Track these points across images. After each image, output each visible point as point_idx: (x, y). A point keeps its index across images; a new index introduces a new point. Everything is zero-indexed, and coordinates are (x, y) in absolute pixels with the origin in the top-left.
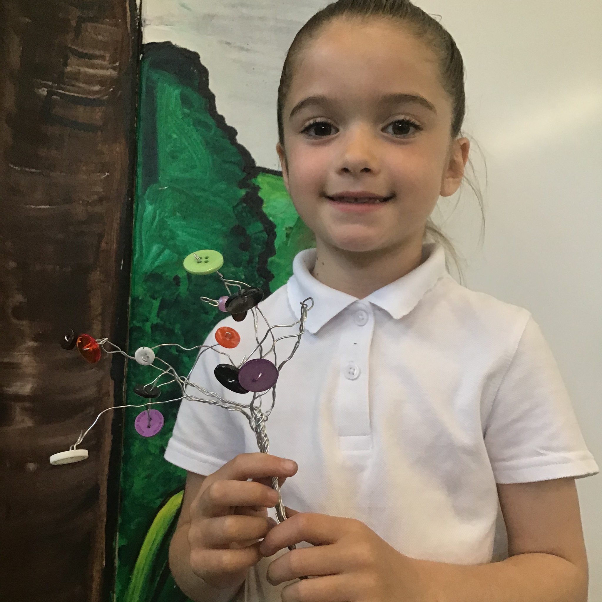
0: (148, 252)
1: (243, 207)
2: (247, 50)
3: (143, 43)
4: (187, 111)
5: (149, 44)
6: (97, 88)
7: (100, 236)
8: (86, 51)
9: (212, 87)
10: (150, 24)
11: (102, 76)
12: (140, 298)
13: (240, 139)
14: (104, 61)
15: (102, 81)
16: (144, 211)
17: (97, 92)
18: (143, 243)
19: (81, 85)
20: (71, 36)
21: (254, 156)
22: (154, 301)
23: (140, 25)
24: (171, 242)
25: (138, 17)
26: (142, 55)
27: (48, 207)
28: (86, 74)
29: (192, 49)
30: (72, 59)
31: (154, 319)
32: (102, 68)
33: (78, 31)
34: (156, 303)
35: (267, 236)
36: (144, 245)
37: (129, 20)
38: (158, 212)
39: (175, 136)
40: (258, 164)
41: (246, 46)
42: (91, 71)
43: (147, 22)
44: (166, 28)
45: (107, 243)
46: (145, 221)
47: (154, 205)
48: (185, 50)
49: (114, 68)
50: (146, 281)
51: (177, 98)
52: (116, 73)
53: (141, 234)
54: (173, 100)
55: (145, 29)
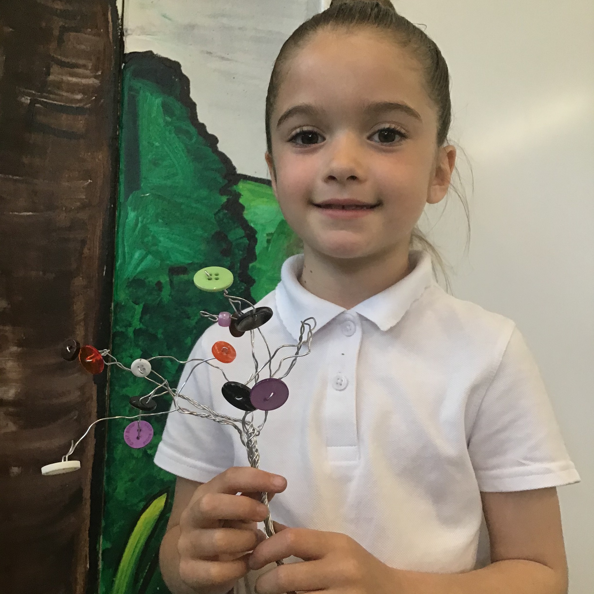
0: (131, 257)
1: (225, 214)
2: (227, 59)
3: (125, 53)
4: (168, 119)
5: (131, 53)
6: (79, 97)
7: (83, 242)
8: (67, 60)
9: (193, 95)
10: (132, 34)
11: (84, 85)
12: (123, 304)
13: (221, 147)
14: (87, 70)
15: (84, 90)
16: (127, 218)
17: (80, 101)
18: (126, 249)
19: (65, 94)
20: (53, 45)
21: (234, 163)
22: (137, 307)
23: (122, 34)
24: (154, 248)
25: (120, 27)
26: (124, 64)
27: (31, 213)
28: (68, 83)
29: (173, 59)
30: (55, 69)
31: (137, 324)
32: (85, 77)
33: (61, 41)
34: (139, 309)
35: (248, 242)
36: (126, 251)
37: (111, 29)
38: (140, 219)
39: (157, 144)
40: (239, 171)
41: (226, 56)
42: (74, 80)
43: (129, 32)
44: (148, 38)
45: (89, 250)
46: (127, 227)
47: (136, 212)
48: (167, 60)
49: (96, 77)
50: (128, 286)
51: (158, 107)
52: (98, 82)
53: (123, 240)
54: (155, 108)
55: (126, 38)
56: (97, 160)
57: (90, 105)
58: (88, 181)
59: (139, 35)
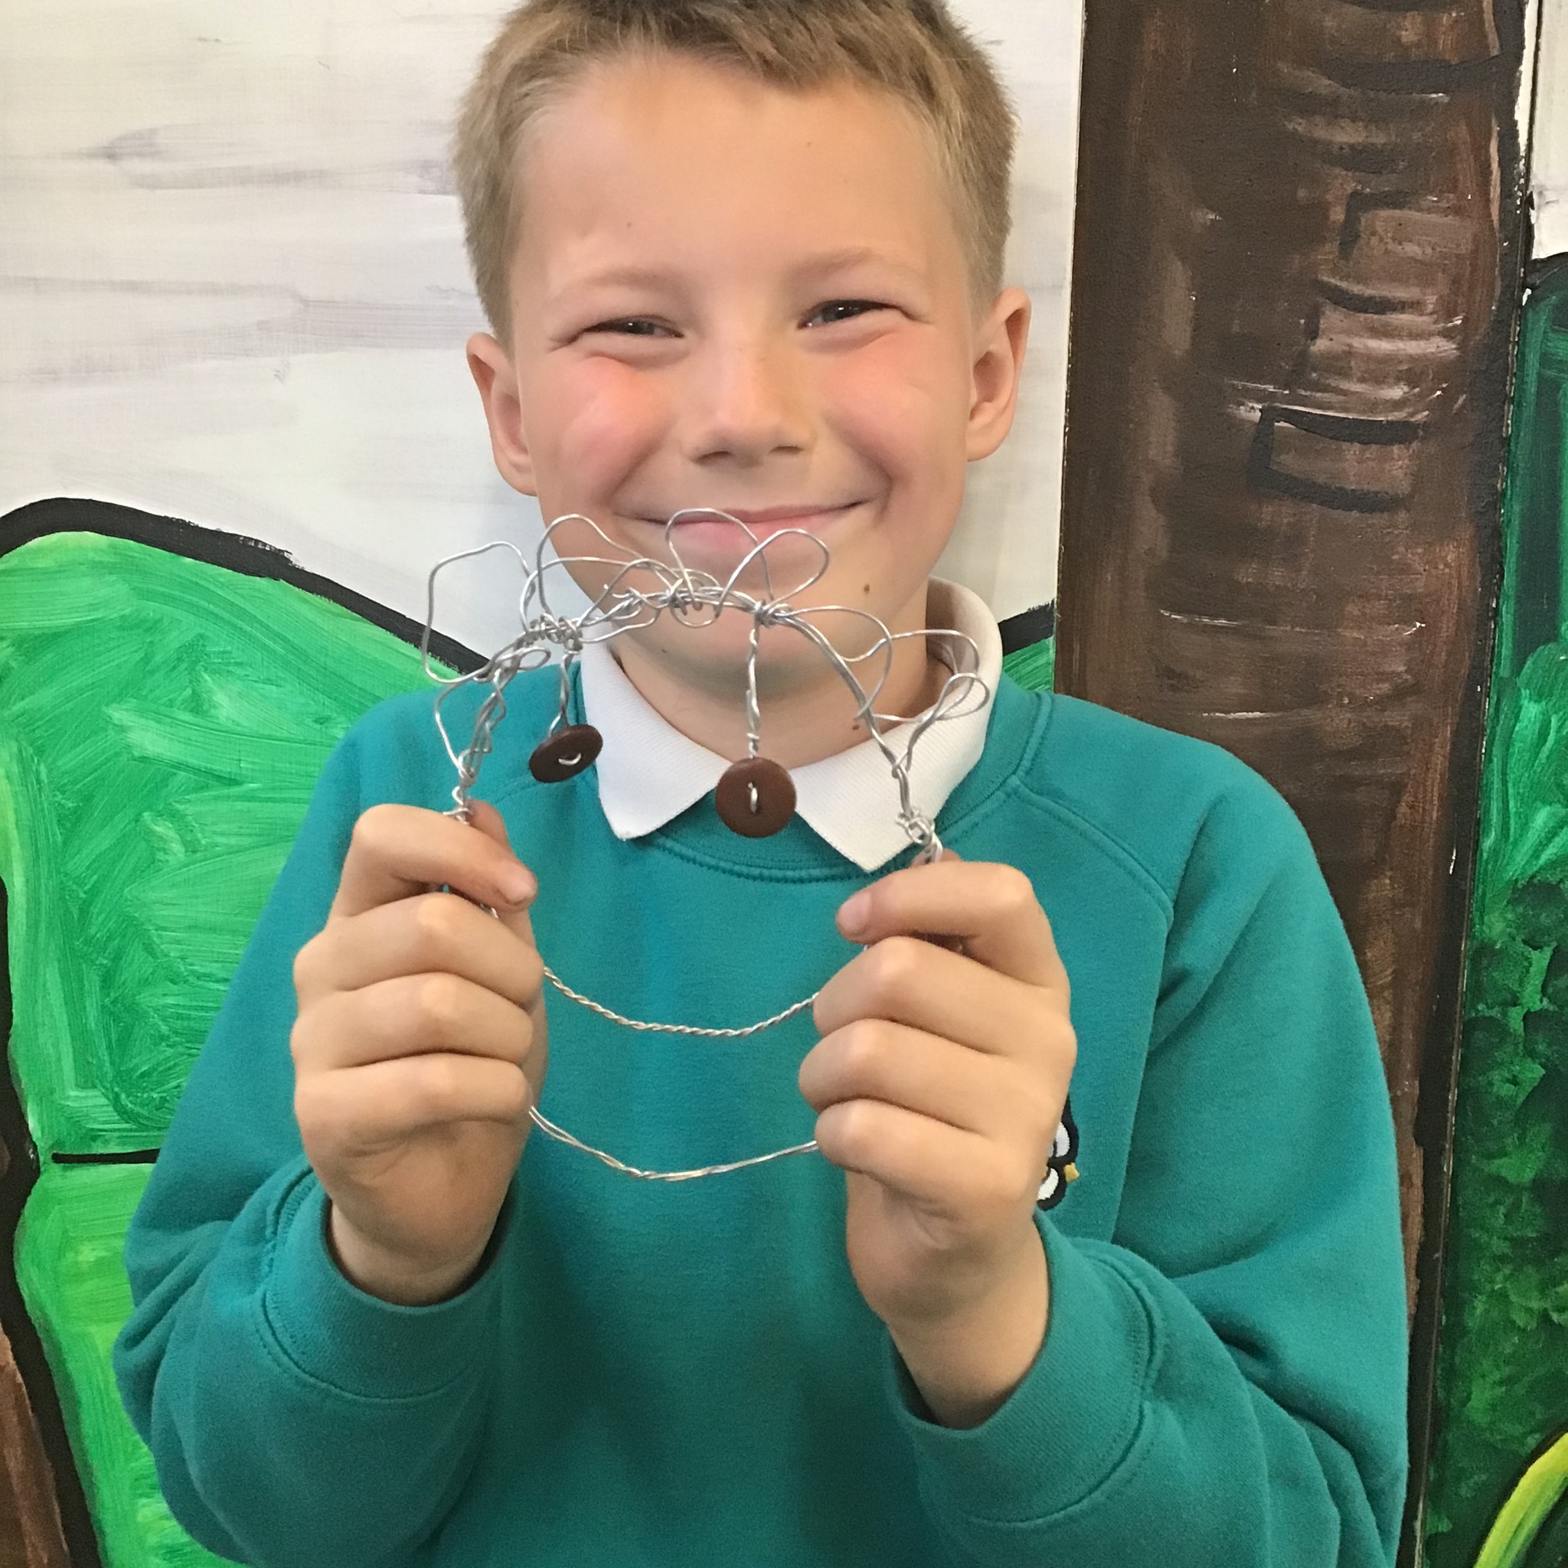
0: (1524, 827)
3: (1534, 257)
5: (1552, 257)
6: (1397, 392)
7: (1396, 788)
8: (1369, 292)
10: (1557, 201)
11: (1412, 359)
12: (1498, 947)
14: (1421, 315)
15: (1413, 373)
16: (1517, 718)
17: (1397, 405)
18: (1512, 804)
19: (1355, 387)
20: (1329, 250)
22: (1535, 955)
23: (1529, 202)
25: (1522, 181)
26: (1528, 291)
27: (1257, 714)
28: (1369, 357)
30: (1332, 318)
31: (1532, 999)
32: (1415, 335)
33: (1349, 237)
34: (1540, 959)
36: (1512, 810)
37: (1495, 192)
38: (1554, 720)
42: (1384, 346)
43: (1550, 196)
45: (1412, 807)
46: (1517, 744)
47: (1544, 703)
49: (1447, 334)
50: (1513, 902)
52: (1454, 346)
53: (1504, 782)
55: (1541, 215)
56: (1441, 567)
57: (1426, 413)
58: (1415, 626)
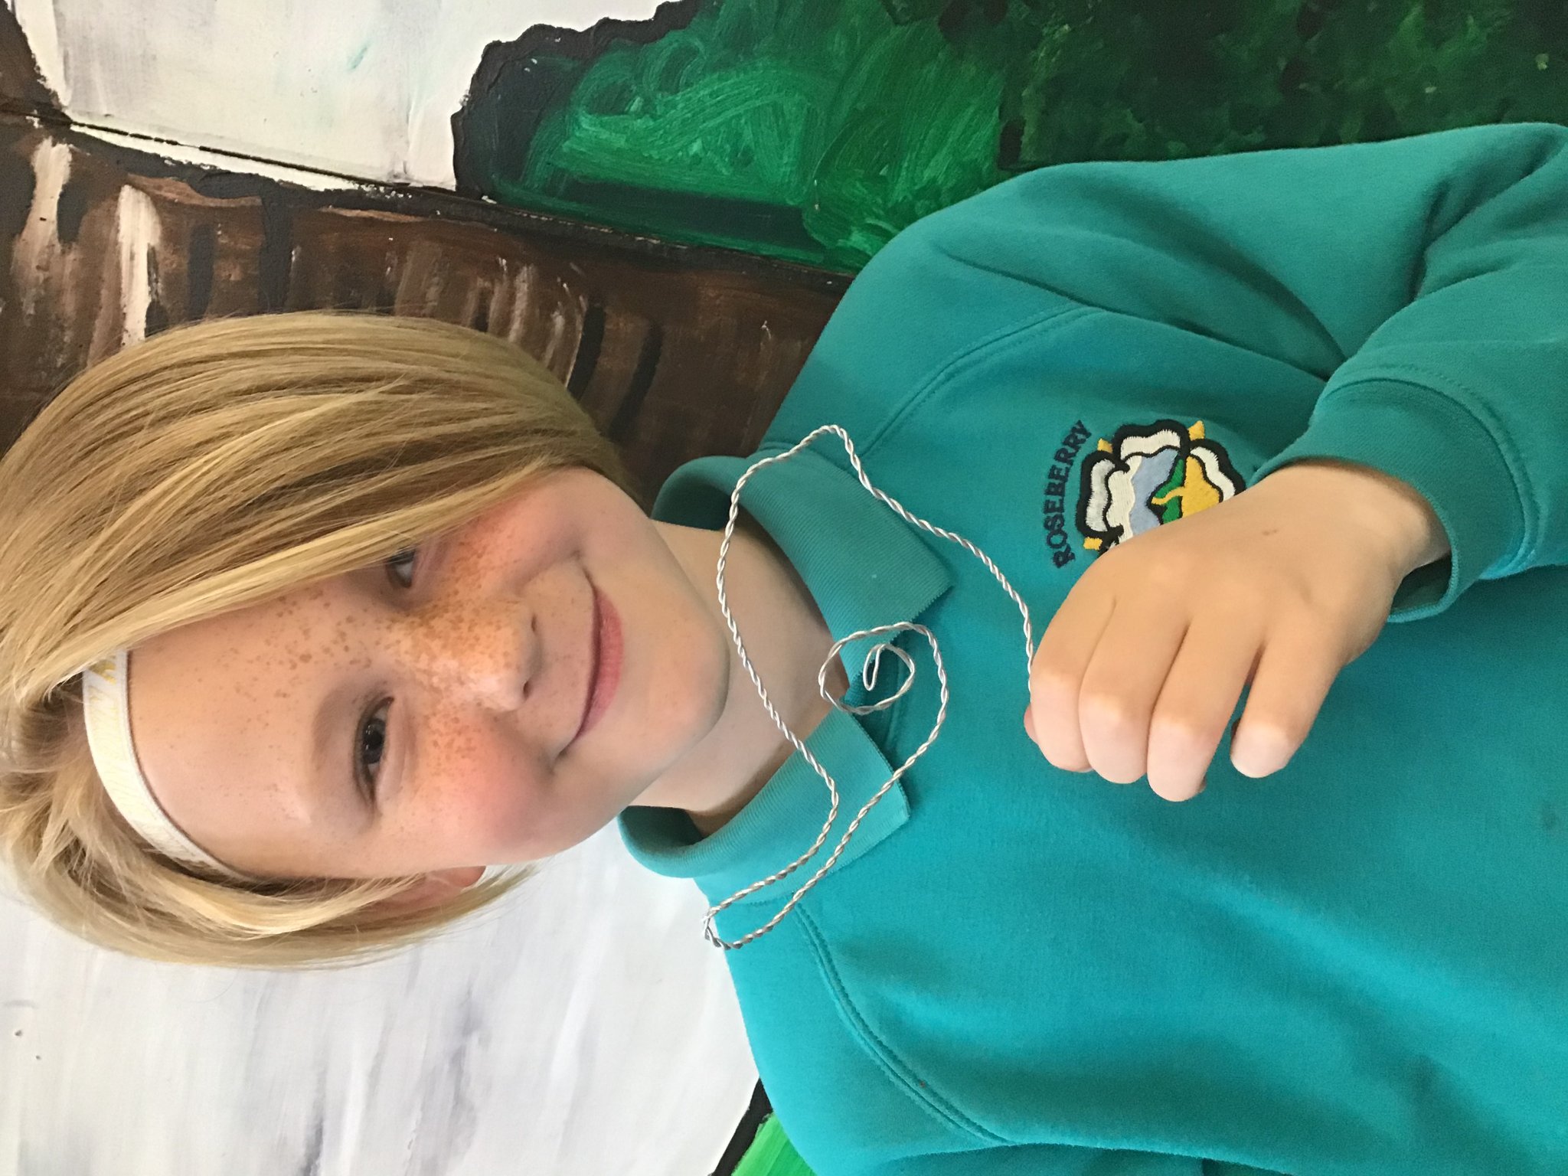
3: (454, 189)
5: (457, 175)
6: (559, 321)
9: (580, 22)
10: (405, 163)
11: (531, 304)
14: (493, 293)
15: (543, 306)
17: (569, 321)
23: (403, 188)
25: (382, 189)
26: (485, 198)
29: (475, 62)
32: (511, 299)
37: (389, 216)
38: (870, 221)
39: (696, 147)
43: (399, 169)
44: (416, 121)
48: (477, 78)
49: (514, 272)
51: (602, 125)
52: (525, 269)
54: (605, 135)
55: (415, 178)
57: (581, 298)
58: (765, 330)
59: (408, 143)
